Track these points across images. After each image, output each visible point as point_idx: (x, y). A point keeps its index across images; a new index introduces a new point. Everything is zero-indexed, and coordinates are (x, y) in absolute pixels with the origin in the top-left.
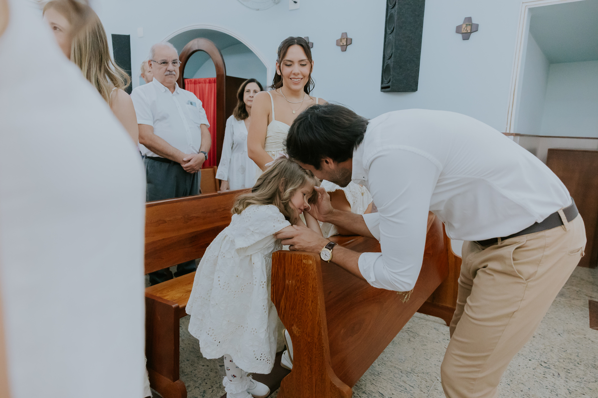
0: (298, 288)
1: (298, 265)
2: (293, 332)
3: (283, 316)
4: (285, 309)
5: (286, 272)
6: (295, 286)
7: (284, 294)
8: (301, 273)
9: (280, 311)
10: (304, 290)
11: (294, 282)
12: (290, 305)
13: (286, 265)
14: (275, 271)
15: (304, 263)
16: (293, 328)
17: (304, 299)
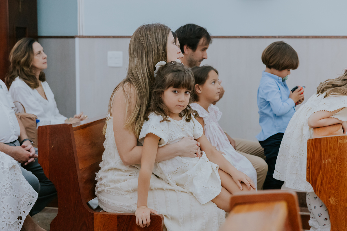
0: (335, 165)
1: (334, 146)
2: (330, 203)
3: (320, 191)
4: (322, 185)
5: (322, 153)
6: (332, 163)
7: (321, 172)
8: (337, 151)
9: (317, 189)
10: (341, 165)
11: (330, 160)
12: (326, 181)
13: (322, 147)
14: (310, 155)
15: (340, 143)
16: (330, 199)
17: (341, 172)
